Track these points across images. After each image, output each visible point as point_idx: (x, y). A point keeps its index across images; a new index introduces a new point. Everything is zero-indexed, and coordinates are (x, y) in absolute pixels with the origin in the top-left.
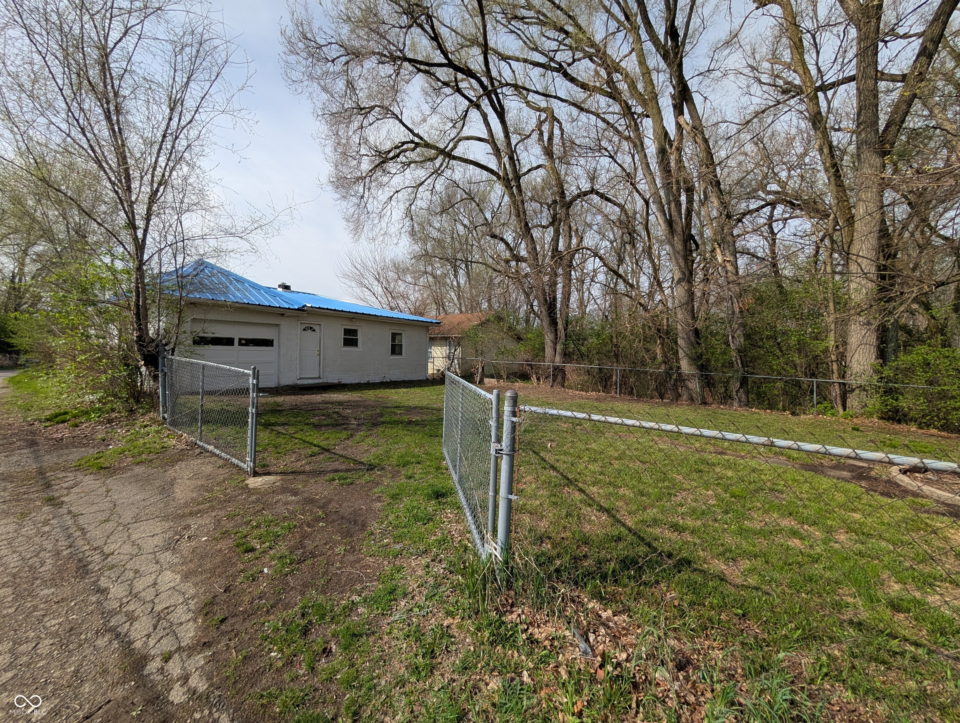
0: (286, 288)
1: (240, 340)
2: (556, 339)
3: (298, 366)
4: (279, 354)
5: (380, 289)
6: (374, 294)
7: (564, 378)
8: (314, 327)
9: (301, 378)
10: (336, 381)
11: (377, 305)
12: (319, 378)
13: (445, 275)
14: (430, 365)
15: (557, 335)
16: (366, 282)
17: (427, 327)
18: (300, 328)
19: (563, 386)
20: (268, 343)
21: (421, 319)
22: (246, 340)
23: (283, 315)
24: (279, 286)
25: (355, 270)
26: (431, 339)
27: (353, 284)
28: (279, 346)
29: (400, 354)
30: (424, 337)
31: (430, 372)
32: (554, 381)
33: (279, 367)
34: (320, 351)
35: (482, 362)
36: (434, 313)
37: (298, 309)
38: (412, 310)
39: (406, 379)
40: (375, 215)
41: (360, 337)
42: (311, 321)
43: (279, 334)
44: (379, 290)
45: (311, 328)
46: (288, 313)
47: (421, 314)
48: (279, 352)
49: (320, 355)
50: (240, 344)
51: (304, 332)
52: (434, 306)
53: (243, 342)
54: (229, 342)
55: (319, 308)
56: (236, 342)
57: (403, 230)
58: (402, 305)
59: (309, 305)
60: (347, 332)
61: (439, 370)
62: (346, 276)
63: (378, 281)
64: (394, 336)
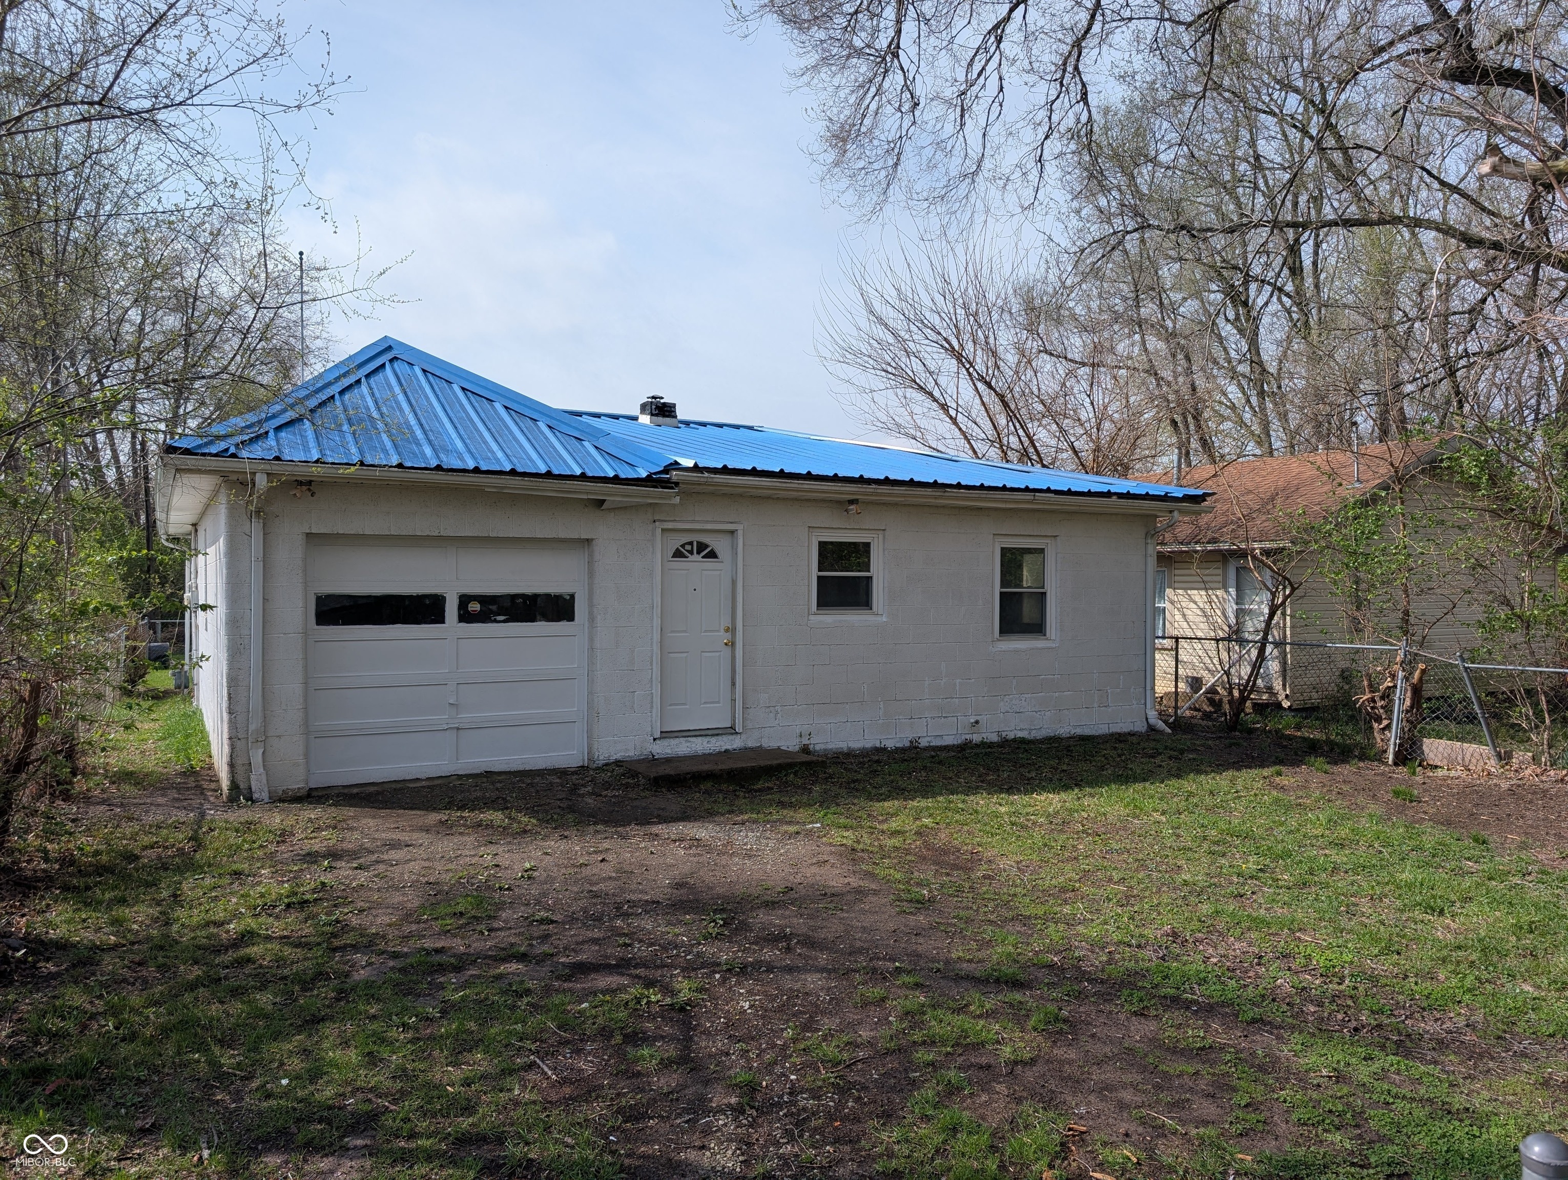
0: (662, 410)
1: (464, 600)
3: (656, 691)
4: (592, 649)
6: (944, 407)
8: (714, 542)
9: (666, 735)
10: (791, 744)
11: (954, 446)
12: (731, 730)
13: (1204, 325)
14: (1163, 662)
16: (916, 364)
17: (1149, 519)
18: (659, 550)
20: (556, 608)
21: (1120, 485)
22: (483, 599)
23: (599, 503)
24: (644, 407)
25: (880, 332)
26: (1165, 560)
27: (877, 381)
28: (592, 619)
29: (1037, 628)
30: (1140, 558)
31: (1163, 686)
33: (591, 693)
34: (731, 630)
35: (1409, 664)
36: (1169, 459)
37: (650, 481)
38: (1087, 456)
39: (1064, 730)
40: (938, 109)
41: (880, 570)
42: (703, 519)
43: (591, 574)
44: (963, 392)
45: (702, 547)
46: (613, 496)
47: (1123, 469)
48: (591, 639)
49: (732, 644)
50: (465, 617)
51: (679, 563)
52: (1166, 436)
53: (475, 607)
55: (725, 470)
56: (451, 609)
58: (1045, 437)
59: (688, 463)
60: (835, 554)
61: (1196, 683)
62: (849, 354)
63: (959, 357)
64: (1012, 562)
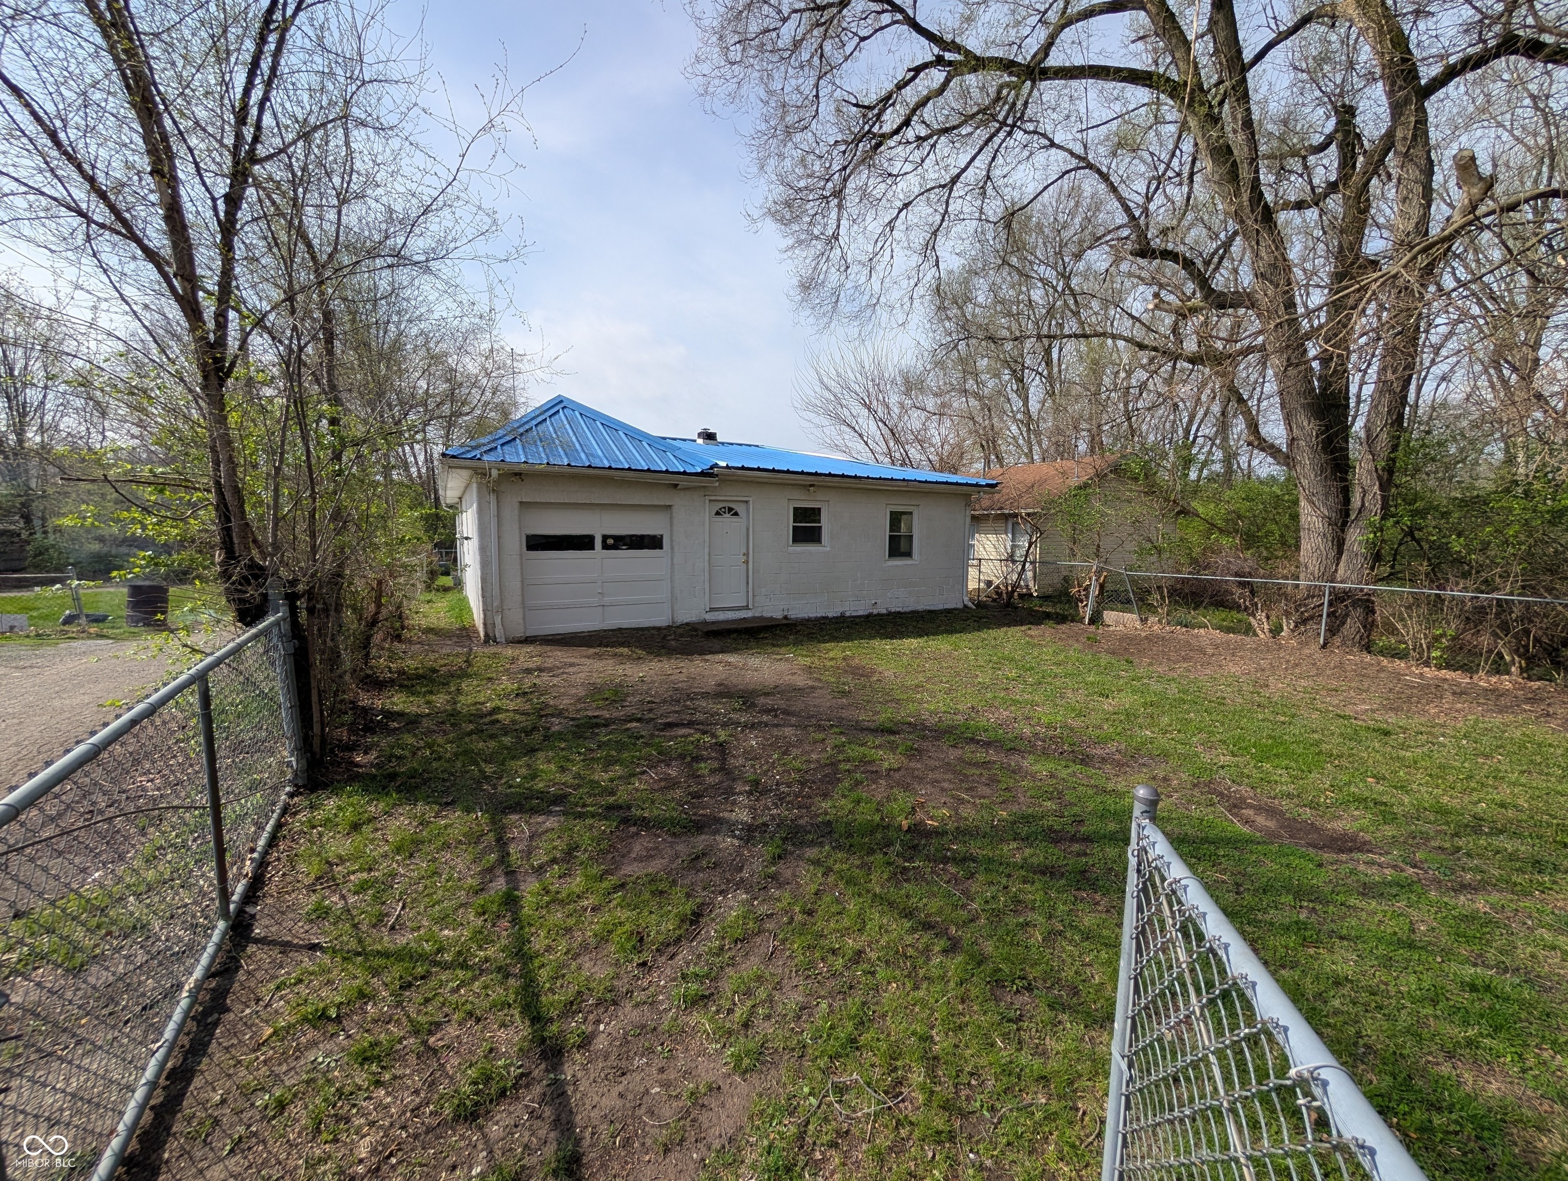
0: (709, 436)
1: (605, 538)
2: (1345, 513)
3: (707, 587)
4: (672, 564)
5: (872, 423)
6: (861, 435)
7: (1369, 626)
8: (737, 507)
9: (712, 610)
10: (778, 615)
11: (865, 456)
12: (746, 608)
13: (1000, 392)
14: (972, 572)
15: (1347, 501)
16: (846, 412)
17: (967, 496)
18: (707, 511)
19: (1368, 648)
20: (653, 542)
21: (953, 478)
22: (615, 537)
23: (676, 486)
24: (700, 435)
25: (827, 394)
26: (974, 518)
27: (825, 421)
28: (672, 548)
29: (908, 554)
30: (962, 517)
31: (972, 585)
32: (1332, 631)
33: (672, 588)
34: (746, 554)
35: (1099, 573)
36: (979, 466)
37: (703, 474)
38: (936, 463)
39: (920, 608)
40: (859, 268)
41: (826, 523)
42: (731, 495)
43: (671, 524)
44: (871, 427)
45: (730, 509)
46: (683, 482)
47: (954, 470)
48: (672, 559)
49: (747, 562)
50: (605, 547)
51: (718, 518)
52: (978, 454)
53: (610, 541)
54: (583, 543)
55: (743, 468)
56: (598, 543)
57: (920, 290)
58: (914, 453)
59: (723, 464)
60: (802, 514)
61: (989, 583)
62: (810, 406)
63: (869, 408)
64: (896, 519)
